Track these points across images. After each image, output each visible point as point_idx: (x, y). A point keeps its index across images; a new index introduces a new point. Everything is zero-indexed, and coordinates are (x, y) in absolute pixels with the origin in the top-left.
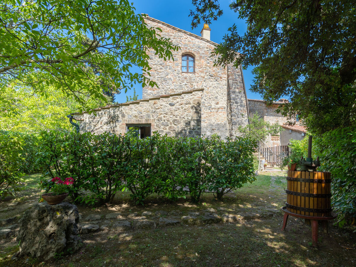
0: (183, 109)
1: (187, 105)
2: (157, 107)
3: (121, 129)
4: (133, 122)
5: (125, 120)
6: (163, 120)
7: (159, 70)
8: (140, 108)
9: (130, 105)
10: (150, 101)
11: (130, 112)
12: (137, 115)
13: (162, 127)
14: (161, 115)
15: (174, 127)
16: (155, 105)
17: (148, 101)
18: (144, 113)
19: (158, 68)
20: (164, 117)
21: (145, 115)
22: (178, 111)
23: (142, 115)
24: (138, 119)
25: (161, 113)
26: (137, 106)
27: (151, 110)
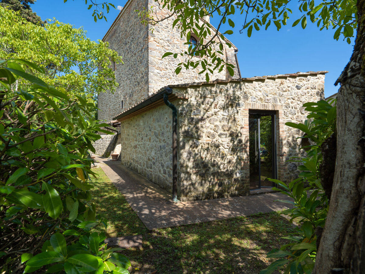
0: (310, 94)
1: (313, 90)
2: (284, 89)
3: (244, 117)
4: (259, 106)
5: (248, 103)
6: (291, 107)
7: (166, 47)
8: (265, 88)
9: (254, 82)
10: (277, 80)
11: (254, 92)
12: (262, 97)
13: (290, 116)
14: (289, 100)
15: (301, 117)
16: (282, 86)
17: (274, 79)
18: (271, 95)
19: (166, 44)
20: (292, 103)
21: (271, 98)
22: (305, 96)
23: (267, 98)
24: (264, 103)
25: (288, 97)
26: (262, 84)
27: (278, 92)
